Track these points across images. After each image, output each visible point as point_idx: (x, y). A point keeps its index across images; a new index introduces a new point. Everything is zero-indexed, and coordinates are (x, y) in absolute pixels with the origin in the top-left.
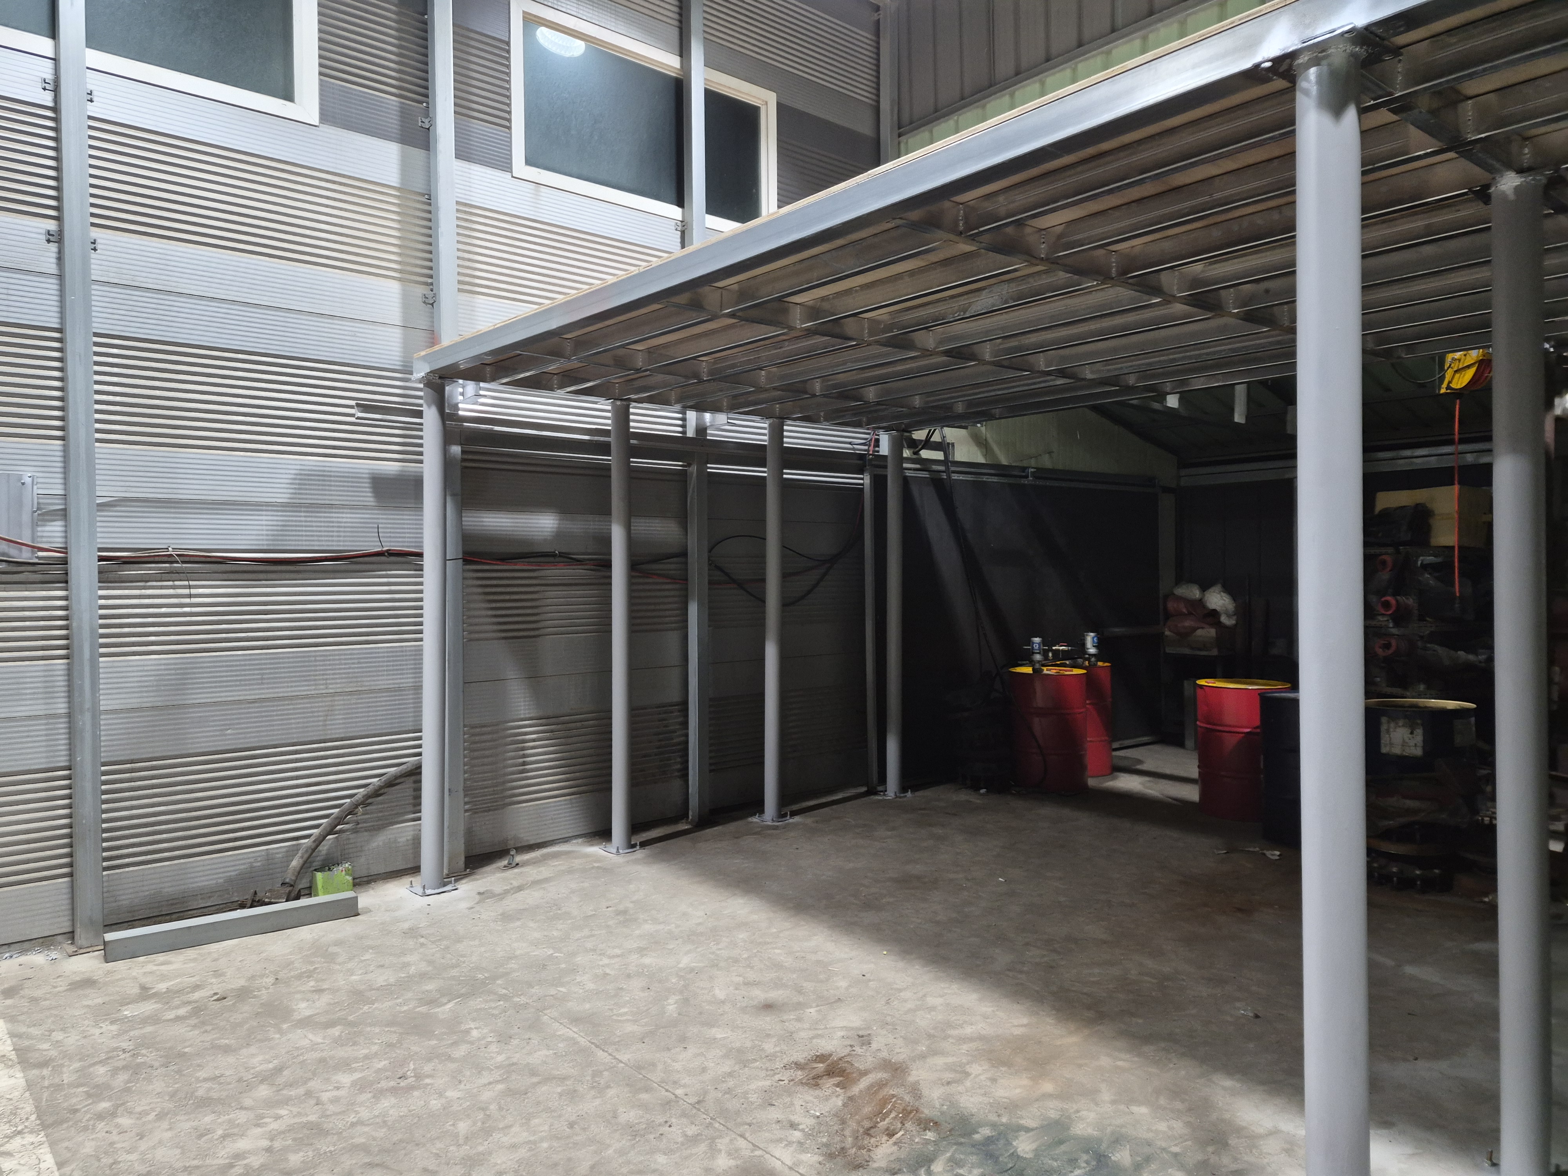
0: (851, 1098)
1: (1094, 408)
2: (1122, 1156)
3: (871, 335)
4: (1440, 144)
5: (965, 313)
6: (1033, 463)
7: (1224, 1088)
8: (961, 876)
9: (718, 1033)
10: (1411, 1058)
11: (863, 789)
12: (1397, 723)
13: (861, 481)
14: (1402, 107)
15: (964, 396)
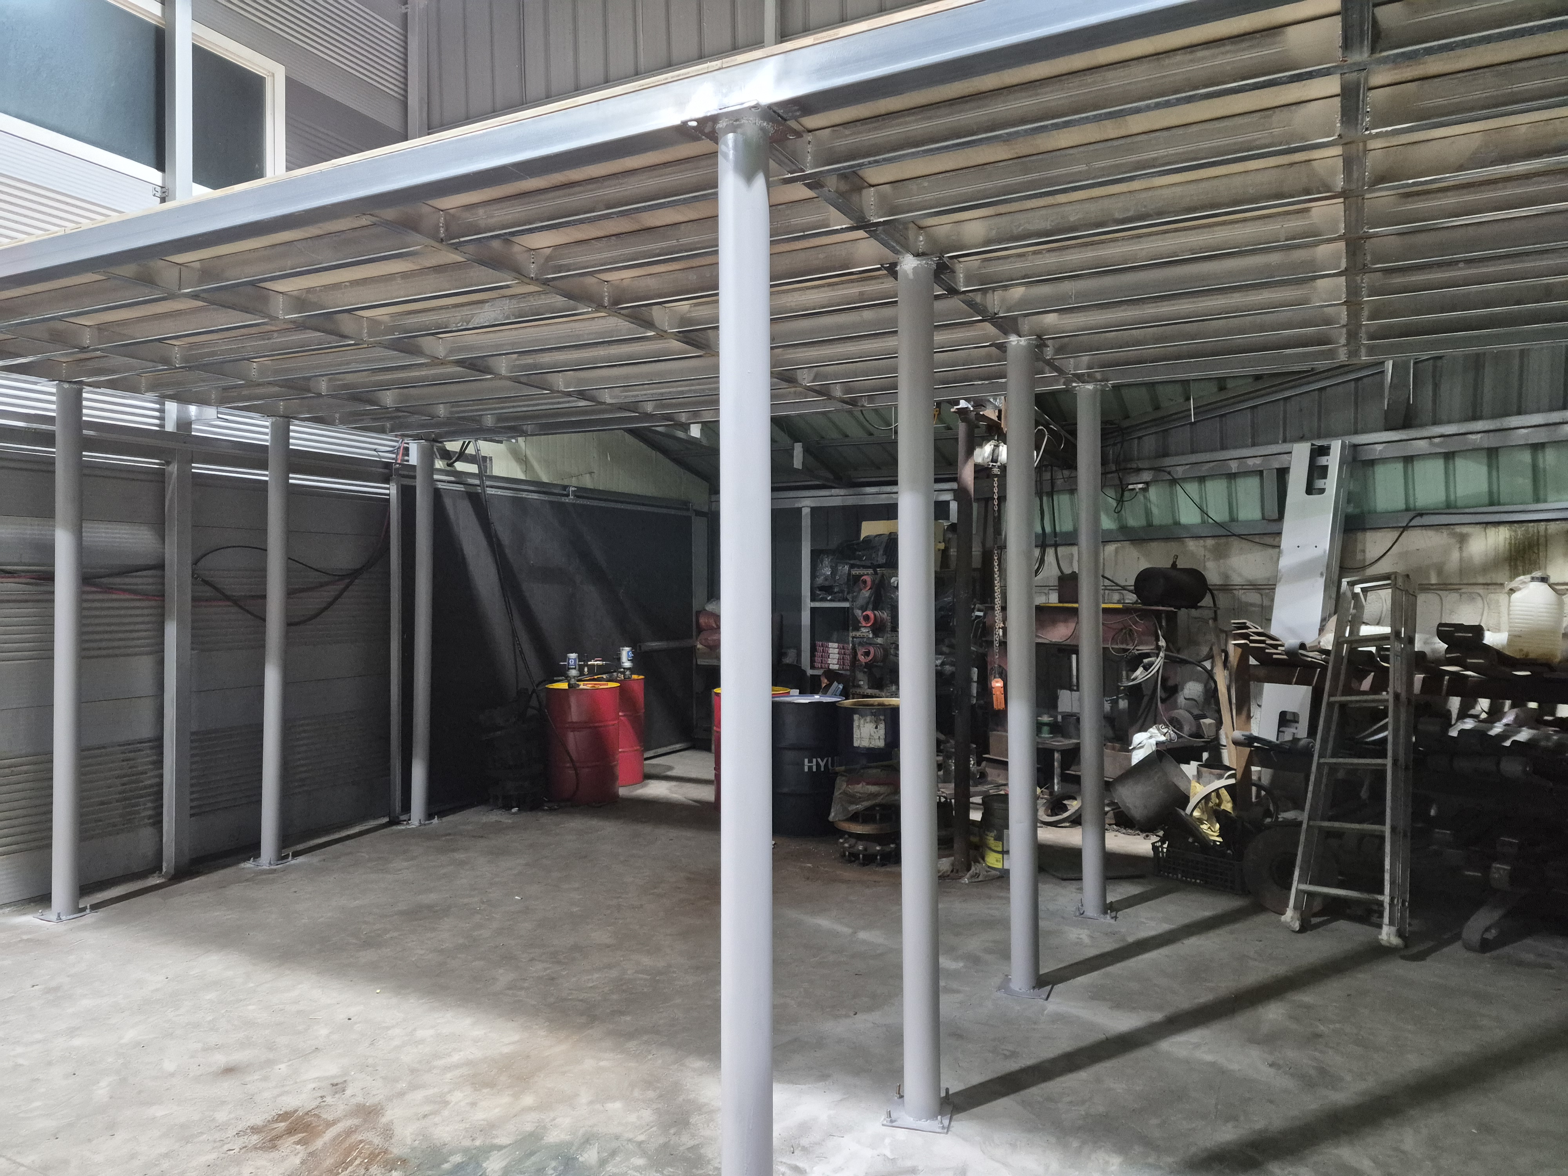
0: (311, 1154)
1: (631, 431)
2: (590, 1156)
3: (370, 336)
4: (852, 222)
5: (467, 324)
6: (574, 482)
7: (694, 1070)
8: (476, 899)
9: (158, 1111)
10: (852, 1014)
11: (386, 820)
12: (865, 720)
13: (387, 492)
14: (815, 183)
15: (495, 409)
